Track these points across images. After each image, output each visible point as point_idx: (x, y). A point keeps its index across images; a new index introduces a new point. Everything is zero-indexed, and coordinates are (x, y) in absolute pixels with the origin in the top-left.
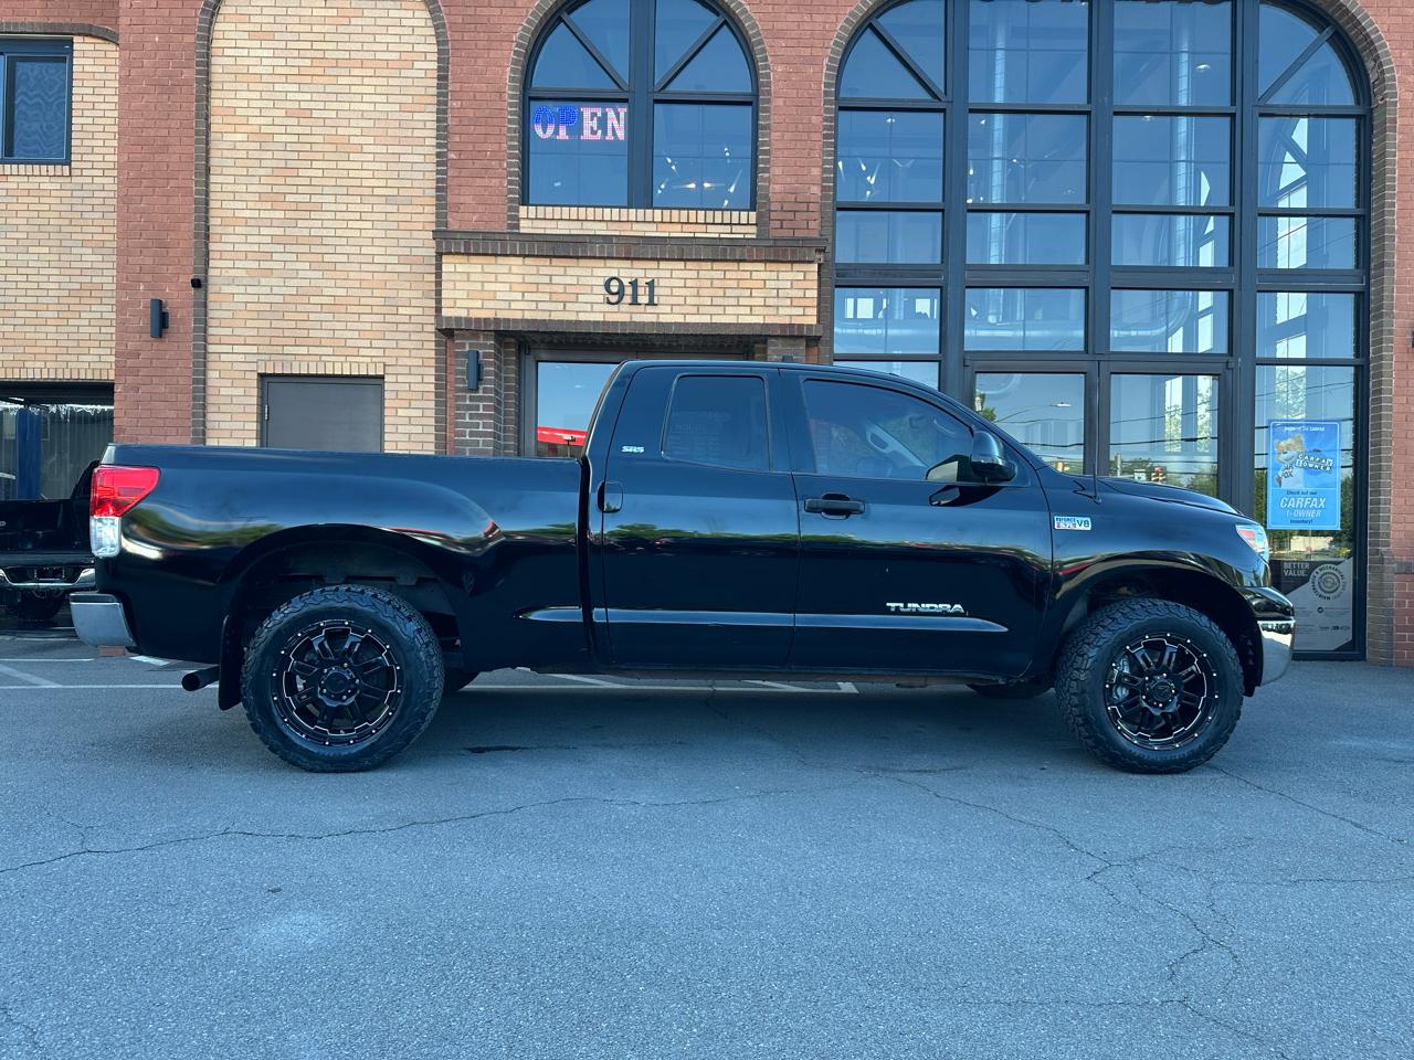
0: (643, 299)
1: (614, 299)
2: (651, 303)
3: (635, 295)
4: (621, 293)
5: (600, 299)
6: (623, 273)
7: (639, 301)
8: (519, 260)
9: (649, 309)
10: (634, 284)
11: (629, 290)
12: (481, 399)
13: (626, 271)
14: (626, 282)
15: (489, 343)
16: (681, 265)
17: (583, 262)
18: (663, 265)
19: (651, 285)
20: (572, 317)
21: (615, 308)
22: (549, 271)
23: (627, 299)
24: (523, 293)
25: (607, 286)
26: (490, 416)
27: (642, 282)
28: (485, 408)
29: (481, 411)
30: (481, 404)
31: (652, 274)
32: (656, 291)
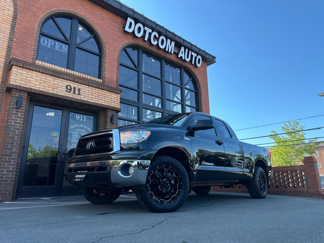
0: (77, 93)
1: (68, 91)
2: (79, 94)
3: (74, 91)
4: (70, 90)
5: (65, 90)
6: (71, 85)
7: (76, 93)
8: (40, 74)
9: (78, 96)
10: (74, 88)
11: (73, 90)
12: (20, 112)
13: (73, 85)
14: (72, 87)
15: (25, 95)
16: (88, 87)
17: (60, 79)
18: (83, 85)
19: (79, 90)
20: (56, 93)
21: (68, 93)
22: (50, 79)
23: (72, 92)
24: (40, 83)
25: (67, 87)
26: (22, 118)
27: (77, 88)
28: (21, 115)
29: (19, 116)
30: (20, 114)
31: (80, 87)
32: (81, 91)
